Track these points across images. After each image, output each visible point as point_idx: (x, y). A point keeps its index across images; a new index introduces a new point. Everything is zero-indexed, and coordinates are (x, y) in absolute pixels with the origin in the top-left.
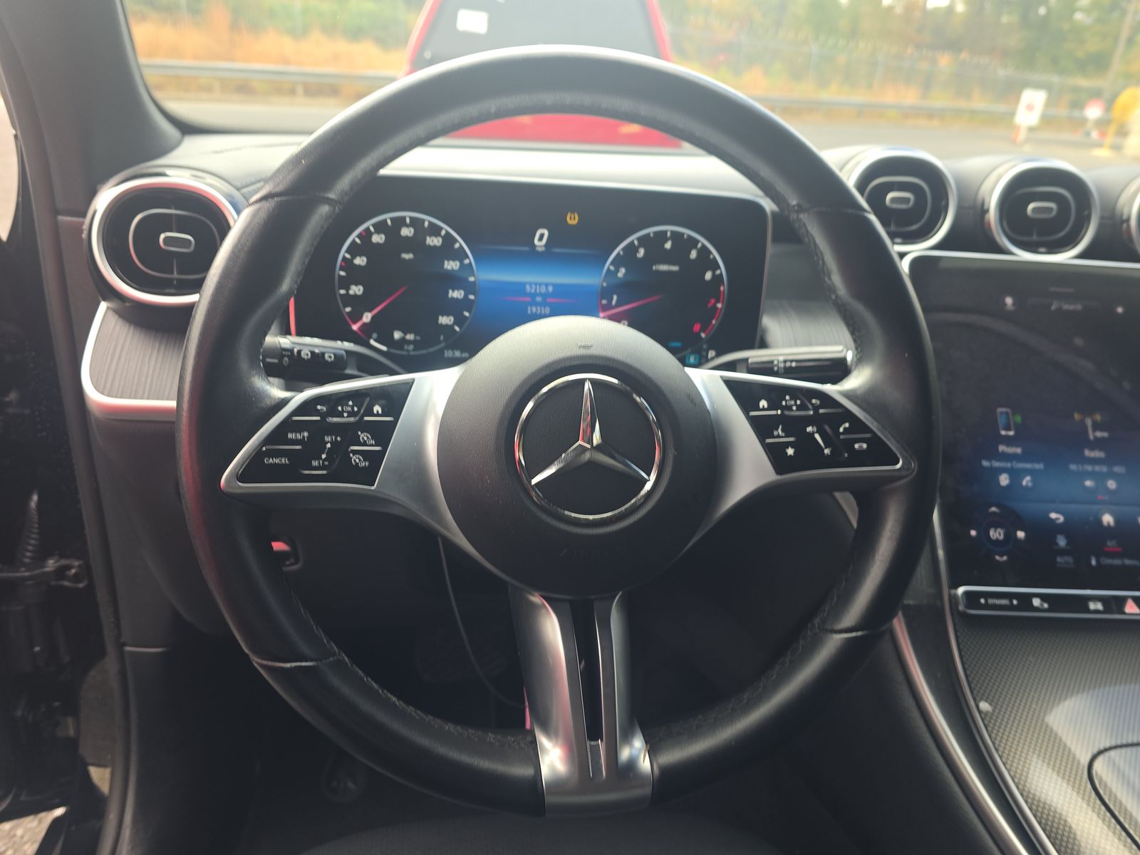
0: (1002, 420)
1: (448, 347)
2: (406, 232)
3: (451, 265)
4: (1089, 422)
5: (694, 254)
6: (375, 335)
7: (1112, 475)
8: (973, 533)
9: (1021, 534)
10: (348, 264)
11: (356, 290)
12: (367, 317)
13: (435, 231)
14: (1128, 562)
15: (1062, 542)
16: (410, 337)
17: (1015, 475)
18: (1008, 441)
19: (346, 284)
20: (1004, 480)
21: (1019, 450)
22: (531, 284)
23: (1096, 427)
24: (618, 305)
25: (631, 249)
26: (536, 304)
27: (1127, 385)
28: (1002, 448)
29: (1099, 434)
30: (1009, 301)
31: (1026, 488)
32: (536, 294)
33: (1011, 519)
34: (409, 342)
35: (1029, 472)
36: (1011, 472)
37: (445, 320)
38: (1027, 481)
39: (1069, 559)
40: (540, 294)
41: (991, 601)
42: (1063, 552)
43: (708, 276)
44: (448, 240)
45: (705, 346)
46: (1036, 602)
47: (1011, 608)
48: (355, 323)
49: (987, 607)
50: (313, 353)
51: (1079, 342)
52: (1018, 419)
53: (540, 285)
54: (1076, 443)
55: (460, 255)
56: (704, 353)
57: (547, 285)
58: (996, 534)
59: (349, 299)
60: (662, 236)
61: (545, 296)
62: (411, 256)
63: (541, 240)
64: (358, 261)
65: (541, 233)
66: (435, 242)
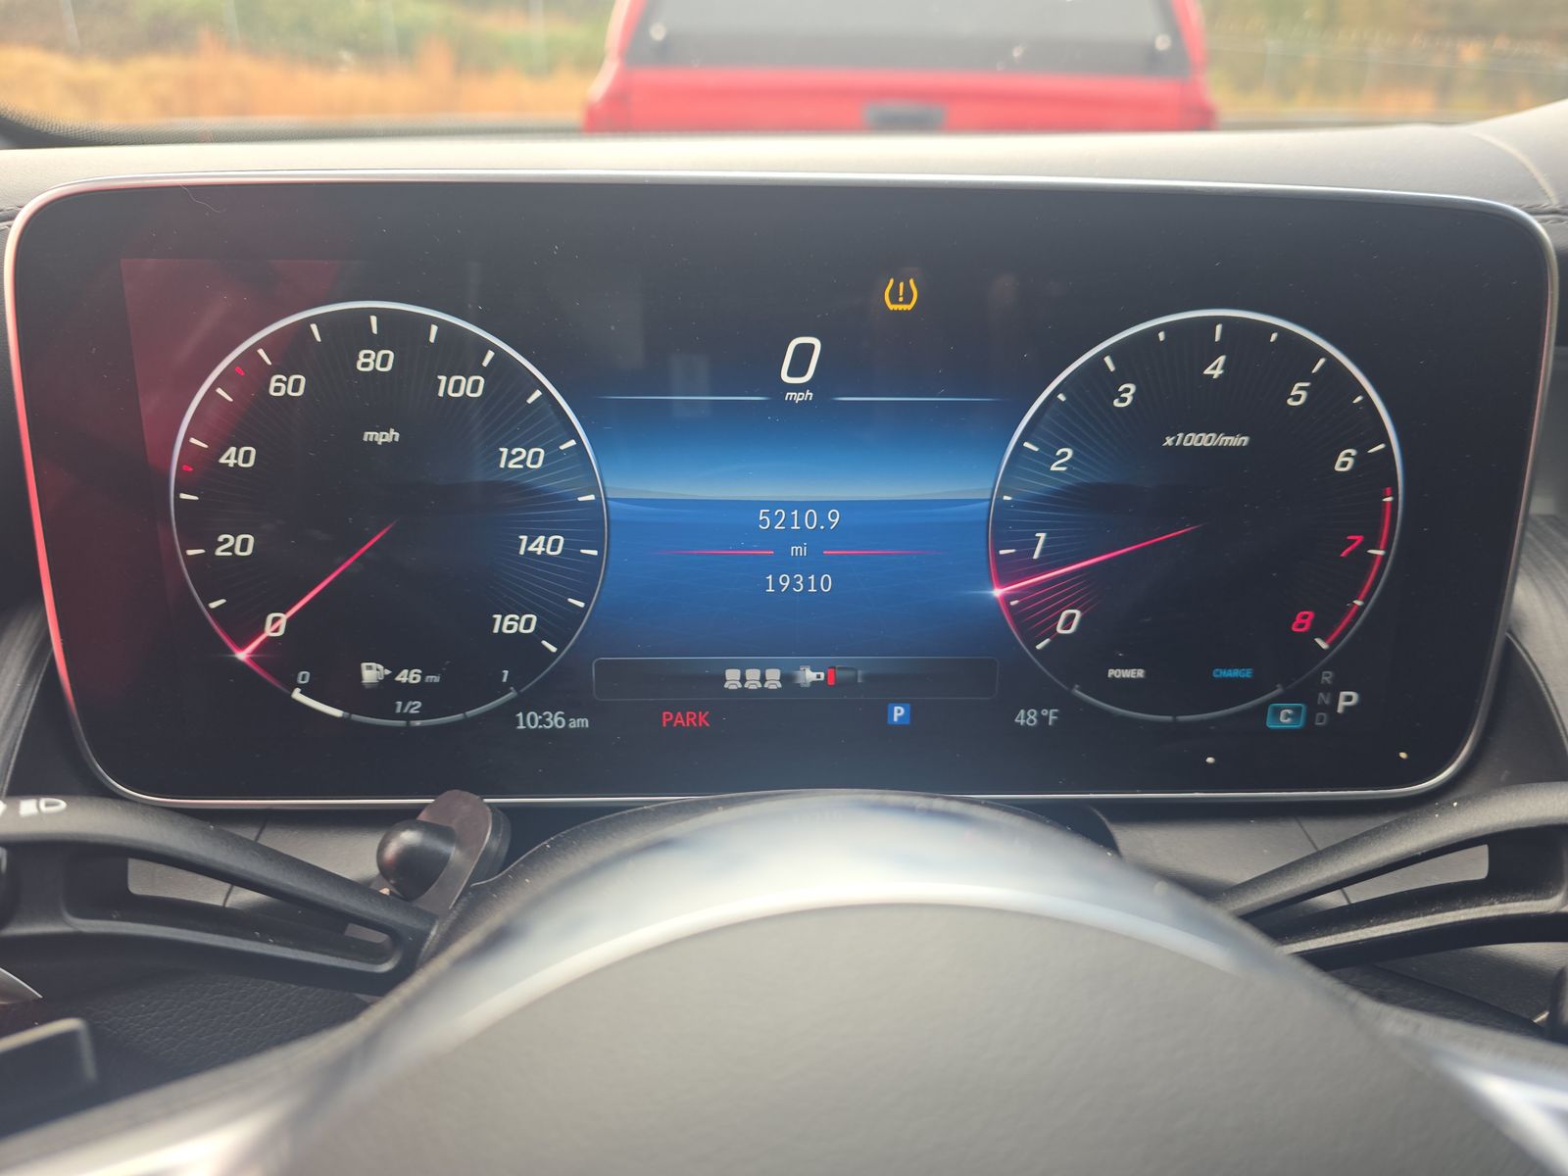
1: (524, 704)
2: (370, 361)
3: (520, 459)
5: (1299, 394)
6: (304, 677)
10: (203, 470)
11: (236, 545)
12: (276, 625)
13: (459, 354)
16: (408, 676)
19: (201, 526)
22: (772, 505)
24: (1048, 562)
25: (1095, 384)
26: (793, 566)
32: (791, 537)
34: (408, 692)
37: (508, 624)
40: (802, 536)
43: (1345, 461)
44: (505, 379)
45: (1327, 677)
48: (242, 647)
53: (802, 506)
55: (545, 426)
56: (1323, 698)
57: (823, 507)
59: (216, 575)
60: (1195, 341)
61: (814, 539)
62: (392, 435)
63: (798, 369)
64: (230, 458)
65: (804, 352)
66: (468, 387)
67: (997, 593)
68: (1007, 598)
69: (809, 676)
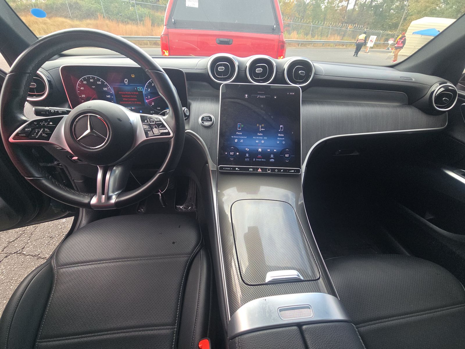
0: (238, 126)
2: (91, 80)
3: (105, 89)
4: (260, 126)
7: (263, 139)
8: (226, 153)
9: (238, 154)
10: (79, 89)
11: (83, 96)
13: (99, 80)
14: (262, 160)
15: (247, 155)
17: (239, 139)
18: (239, 131)
20: (236, 141)
21: (241, 134)
23: (262, 128)
24: (150, 99)
27: (272, 117)
28: (237, 133)
29: (262, 129)
30: (246, 96)
31: (241, 142)
33: (236, 150)
35: (243, 139)
36: (238, 139)
38: (242, 141)
39: (249, 159)
41: (226, 169)
42: (247, 158)
44: (102, 82)
46: (237, 169)
47: (231, 170)
49: (225, 170)
50: (55, 111)
51: (262, 106)
52: (243, 126)
54: (256, 132)
55: (106, 86)
58: (232, 153)
59: (82, 98)
62: (94, 87)
63: (126, 82)
64: (82, 88)
65: (126, 80)
66: (99, 83)
67: (147, 101)
68: (148, 102)
69: (133, 108)
